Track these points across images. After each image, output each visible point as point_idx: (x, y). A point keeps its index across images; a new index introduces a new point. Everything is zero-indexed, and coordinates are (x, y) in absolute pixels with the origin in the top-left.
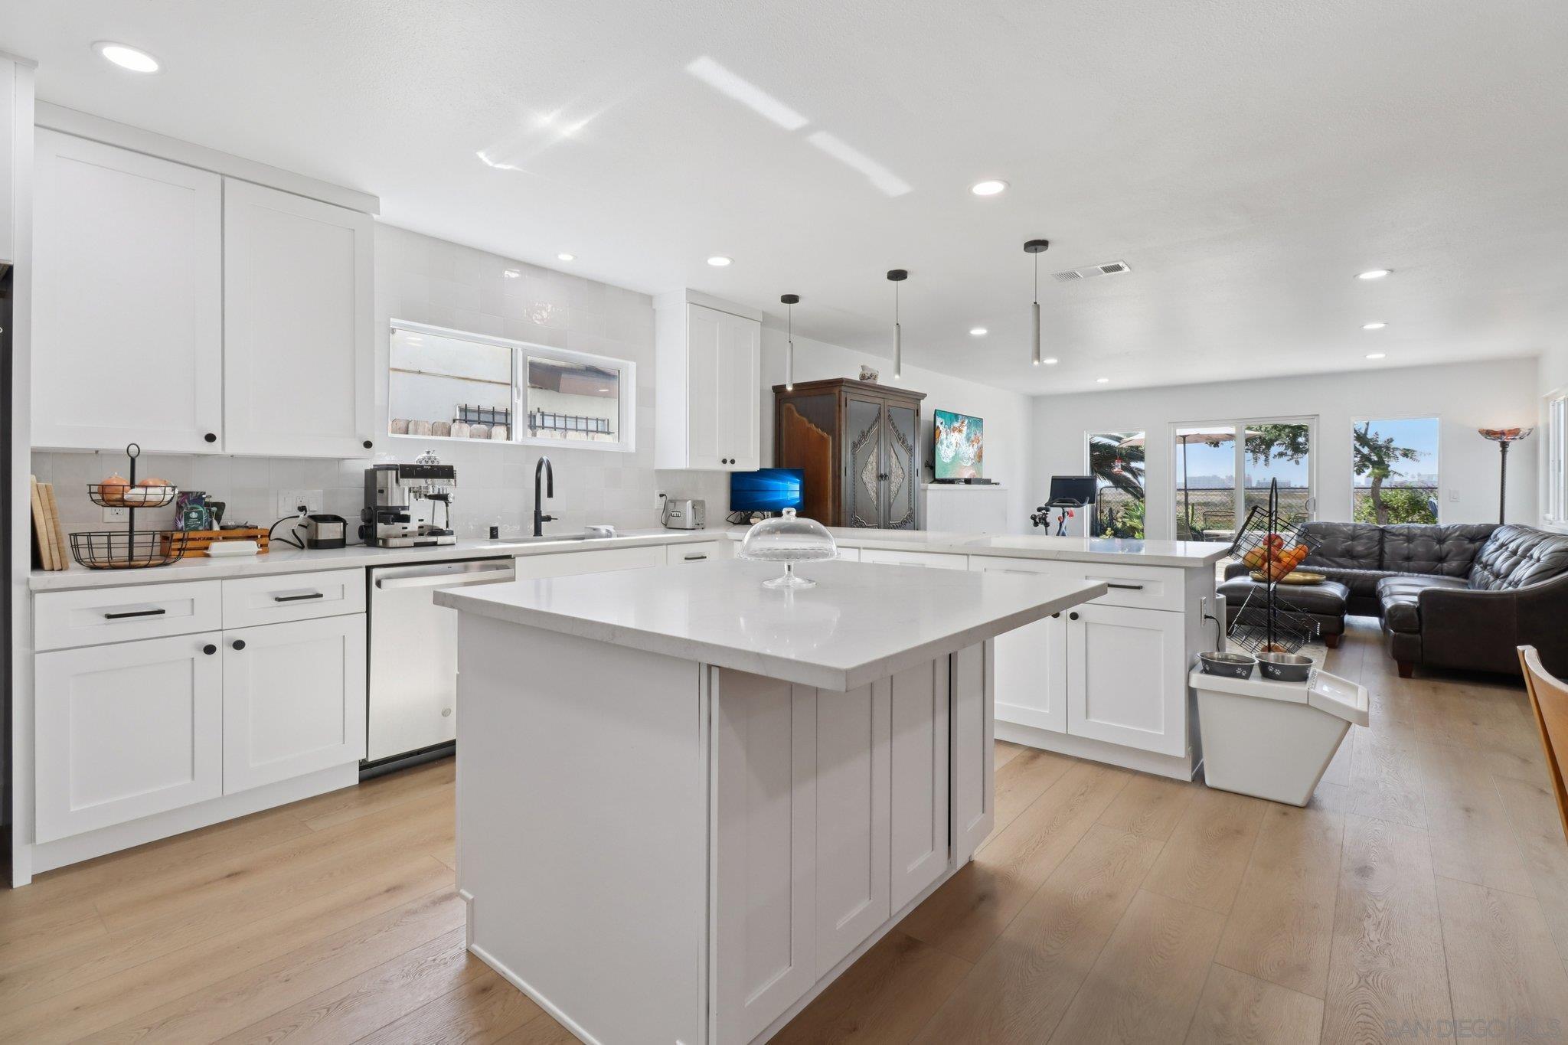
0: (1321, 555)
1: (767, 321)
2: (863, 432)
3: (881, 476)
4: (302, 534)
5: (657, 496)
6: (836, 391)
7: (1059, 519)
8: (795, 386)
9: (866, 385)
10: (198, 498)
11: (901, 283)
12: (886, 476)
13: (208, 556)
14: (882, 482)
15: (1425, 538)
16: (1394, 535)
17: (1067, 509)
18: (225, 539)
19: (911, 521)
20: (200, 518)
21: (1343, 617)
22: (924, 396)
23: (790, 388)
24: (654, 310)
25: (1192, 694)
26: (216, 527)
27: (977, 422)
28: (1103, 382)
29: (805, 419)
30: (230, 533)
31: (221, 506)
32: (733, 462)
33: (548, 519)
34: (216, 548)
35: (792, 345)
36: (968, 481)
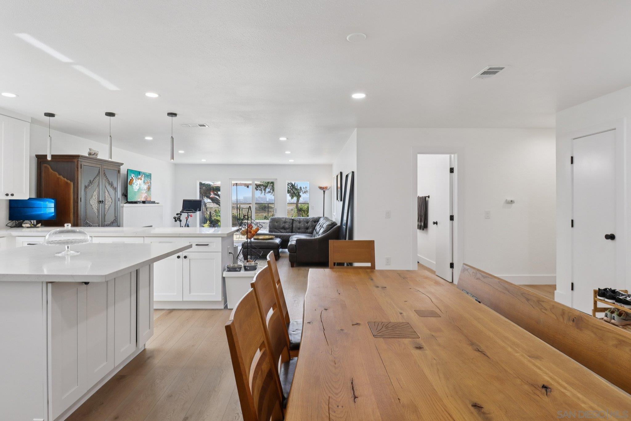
0: (276, 229)
1: (34, 121)
2: (90, 181)
3: (100, 202)
6: (76, 161)
7: (186, 218)
8: (53, 156)
9: (92, 157)
11: (112, 118)
12: (103, 201)
14: (101, 204)
15: (303, 222)
16: (296, 221)
17: (190, 214)
19: (116, 222)
21: (279, 250)
22: (122, 164)
23: (49, 158)
25: (224, 279)
27: (149, 176)
28: (204, 161)
29: (56, 173)
32: (12, 195)
35: (51, 138)
36: (144, 202)
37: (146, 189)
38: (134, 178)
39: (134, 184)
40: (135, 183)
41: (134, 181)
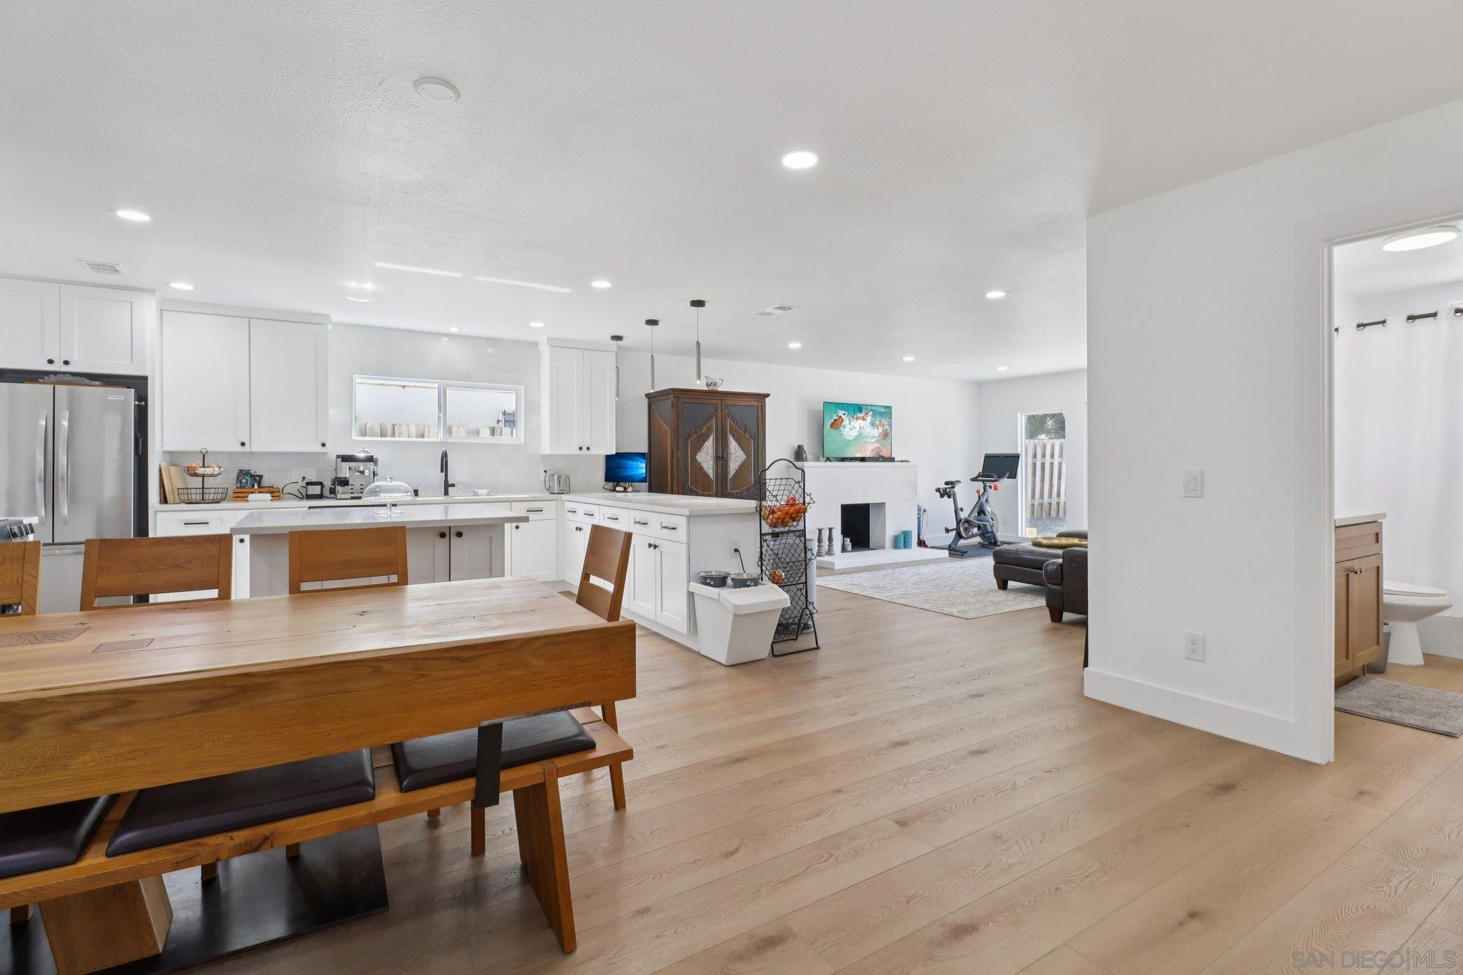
2: (697, 426)
3: (718, 457)
4: (303, 491)
5: (542, 470)
6: (671, 397)
7: (978, 492)
10: (247, 473)
11: (656, 327)
13: (248, 501)
14: (719, 462)
17: (988, 483)
18: (260, 492)
20: (247, 483)
22: (767, 395)
24: (539, 351)
26: (256, 487)
27: (886, 412)
29: (659, 417)
30: (262, 489)
31: (261, 477)
32: (588, 449)
33: (453, 485)
34: (251, 497)
35: (618, 370)
37: (877, 435)
38: (844, 417)
39: (844, 427)
40: (848, 427)
41: (846, 422)
